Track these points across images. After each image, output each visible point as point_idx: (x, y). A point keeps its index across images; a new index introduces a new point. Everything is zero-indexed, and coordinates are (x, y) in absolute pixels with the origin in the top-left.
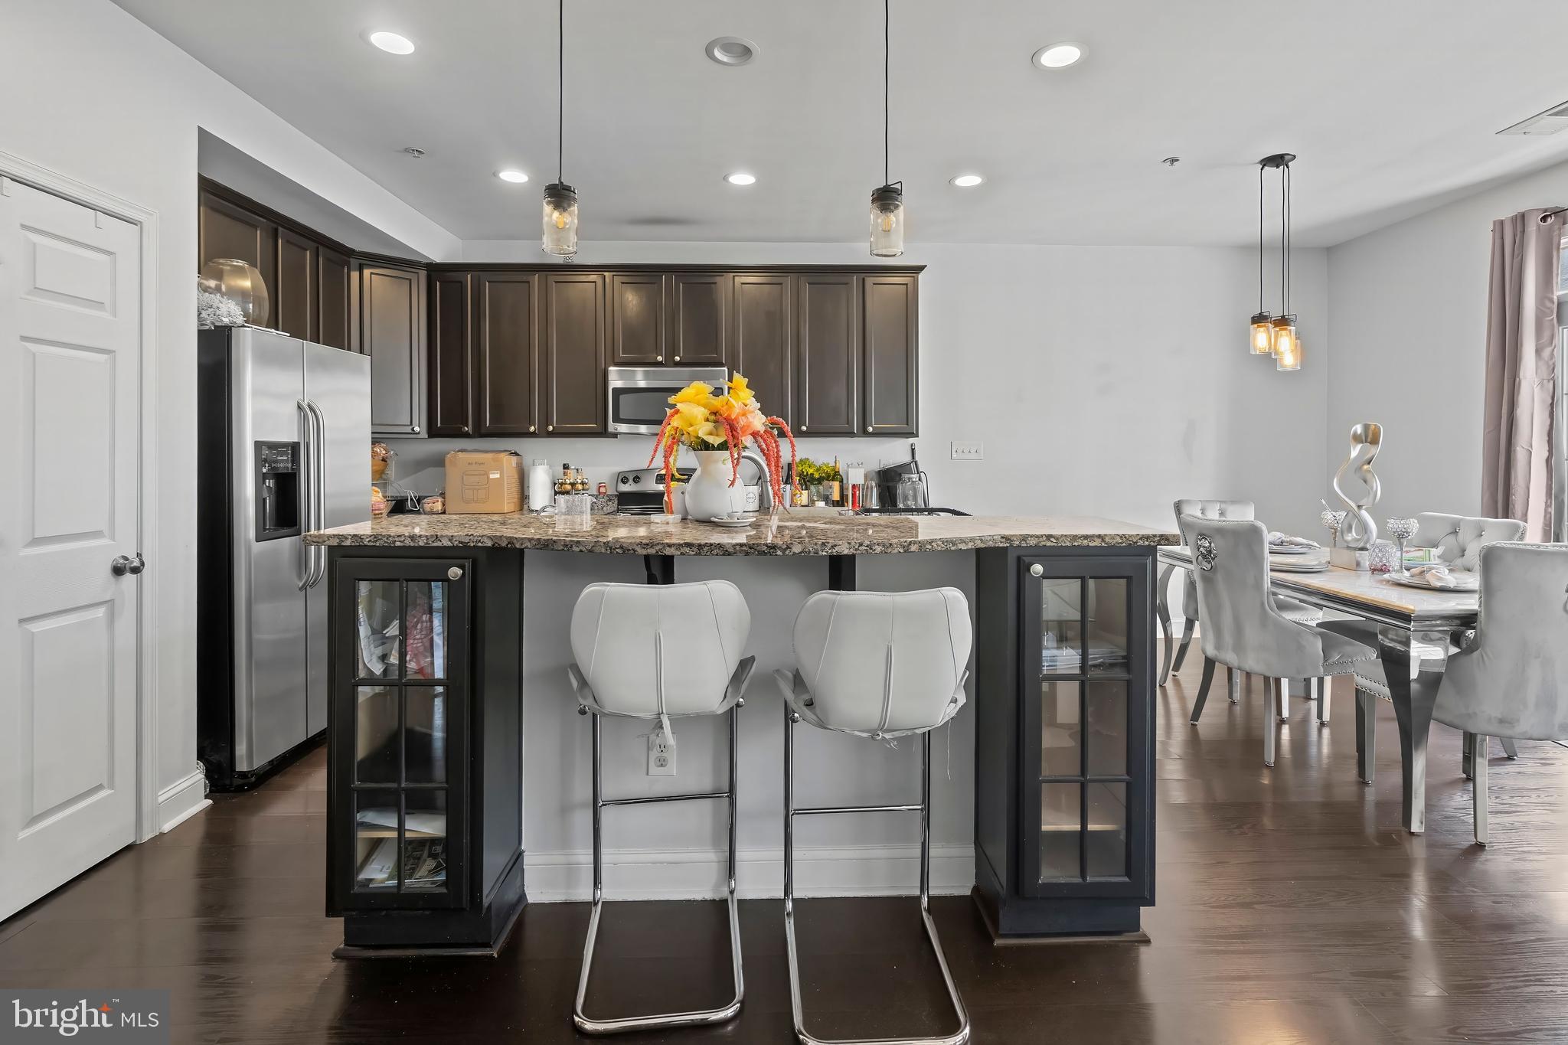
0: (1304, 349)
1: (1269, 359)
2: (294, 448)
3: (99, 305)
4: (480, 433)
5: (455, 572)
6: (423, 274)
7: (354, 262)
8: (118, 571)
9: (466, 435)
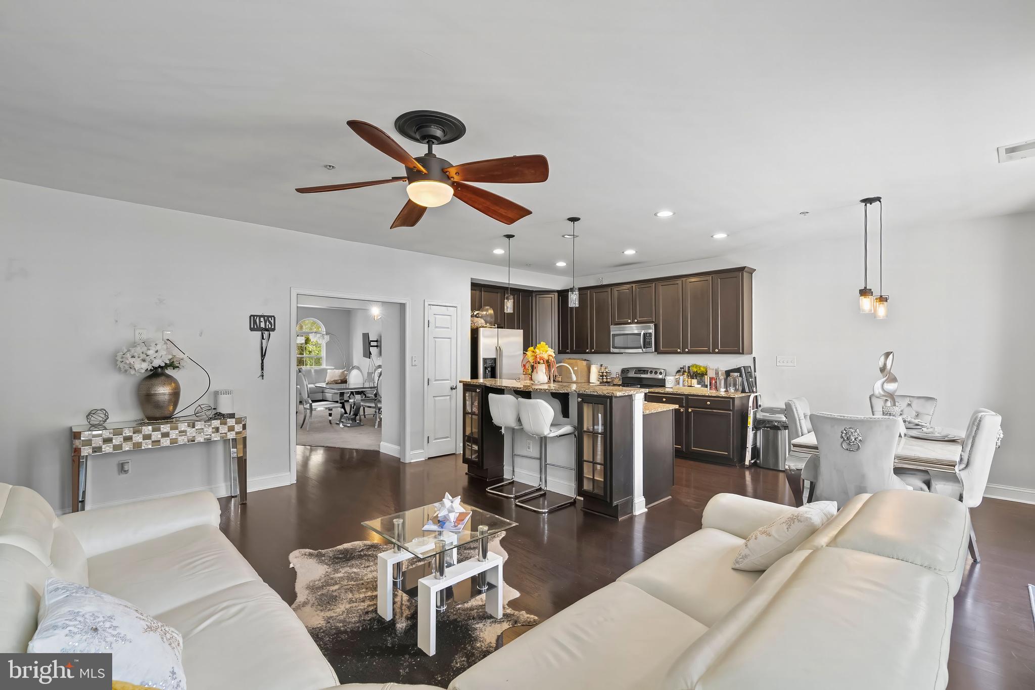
0: (889, 312)
1: (873, 315)
2: (495, 360)
3: (448, 328)
4: (572, 352)
5: (478, 390)
6: (556, 294)
7: (534, 295)
8: (452, 389)
9: (568, 353)
